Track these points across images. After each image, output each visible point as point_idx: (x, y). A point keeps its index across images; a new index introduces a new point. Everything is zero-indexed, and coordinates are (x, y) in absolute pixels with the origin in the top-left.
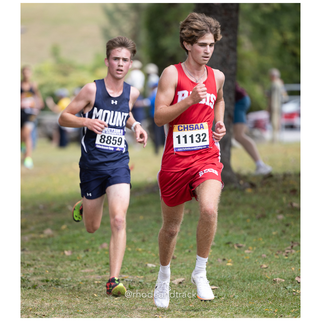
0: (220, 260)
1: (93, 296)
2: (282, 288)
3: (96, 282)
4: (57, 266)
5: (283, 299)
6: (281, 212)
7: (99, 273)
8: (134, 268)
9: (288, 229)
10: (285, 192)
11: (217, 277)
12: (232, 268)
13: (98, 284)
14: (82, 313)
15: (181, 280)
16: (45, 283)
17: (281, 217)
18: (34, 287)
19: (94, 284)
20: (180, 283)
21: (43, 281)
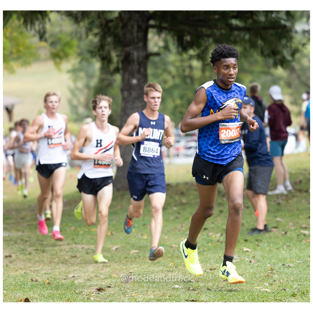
0: (140, 235)
1: (65, 258)
2: (176, 251)
3: (67, 250)
4: (43, 241)
5: (177, 257)
6: (175, 206)
7: (68, 244)
8: (89, 241)
9: (179, 216)
10: (177, 194)
11: (138, 245)
12: (147, 239)
13: (68, 251)
14: (58, 269)
15: (116, 247)
16: (36, 251)
17: (175, 209)
18: (30, 254)
19: (65, 251)
20: (117, 249)
21: (35, 250)
